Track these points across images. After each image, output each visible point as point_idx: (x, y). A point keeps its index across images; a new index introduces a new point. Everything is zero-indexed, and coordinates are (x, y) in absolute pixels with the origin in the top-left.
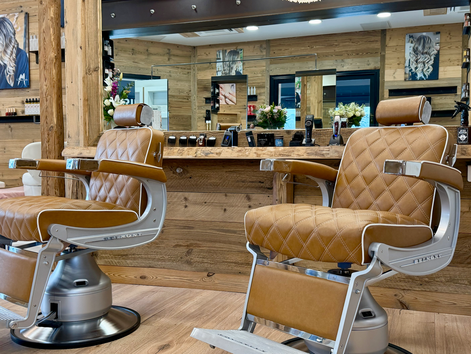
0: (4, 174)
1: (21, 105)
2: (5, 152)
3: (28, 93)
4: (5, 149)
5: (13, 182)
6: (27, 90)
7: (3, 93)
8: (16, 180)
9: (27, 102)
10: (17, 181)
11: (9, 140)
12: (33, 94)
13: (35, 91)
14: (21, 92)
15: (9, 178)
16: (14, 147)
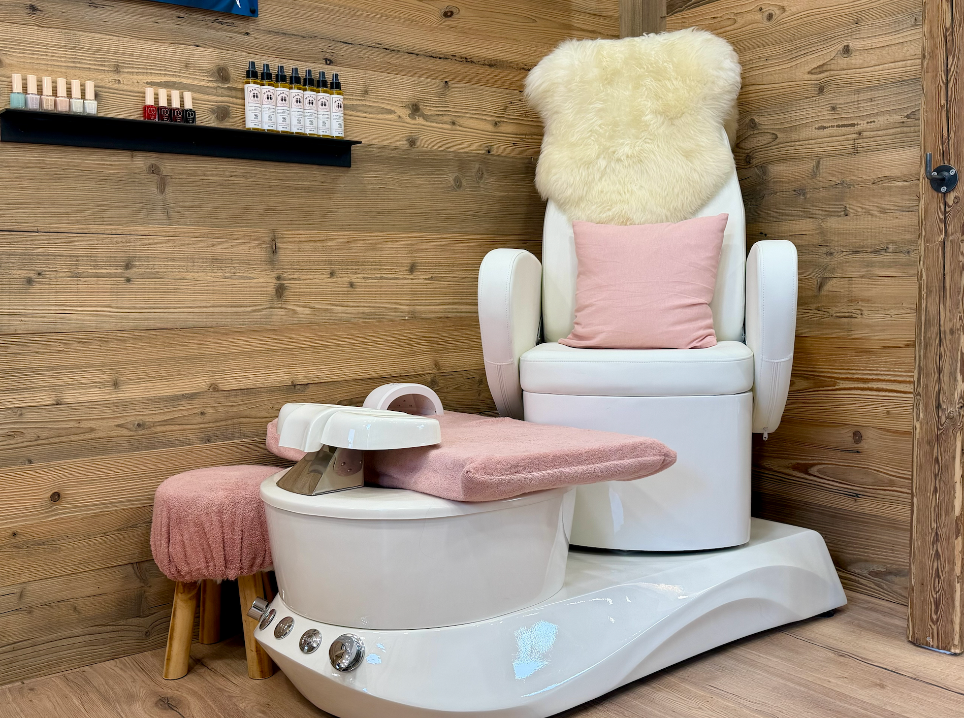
0: (123, 377)
1: (214, 85)
2: (128, 280)
3: (247, 38)
4: (128, 266)
5: (173, 406)
6: (241, 25)
7: (116, 15)
8: (192, 396)
9: (252, 74)
10: (196, 401)
11: (153, 228)
12: (269, 48)
13: (280, 38)
14: (211, 28)
15: (152, 394)
16: (181, 259)
